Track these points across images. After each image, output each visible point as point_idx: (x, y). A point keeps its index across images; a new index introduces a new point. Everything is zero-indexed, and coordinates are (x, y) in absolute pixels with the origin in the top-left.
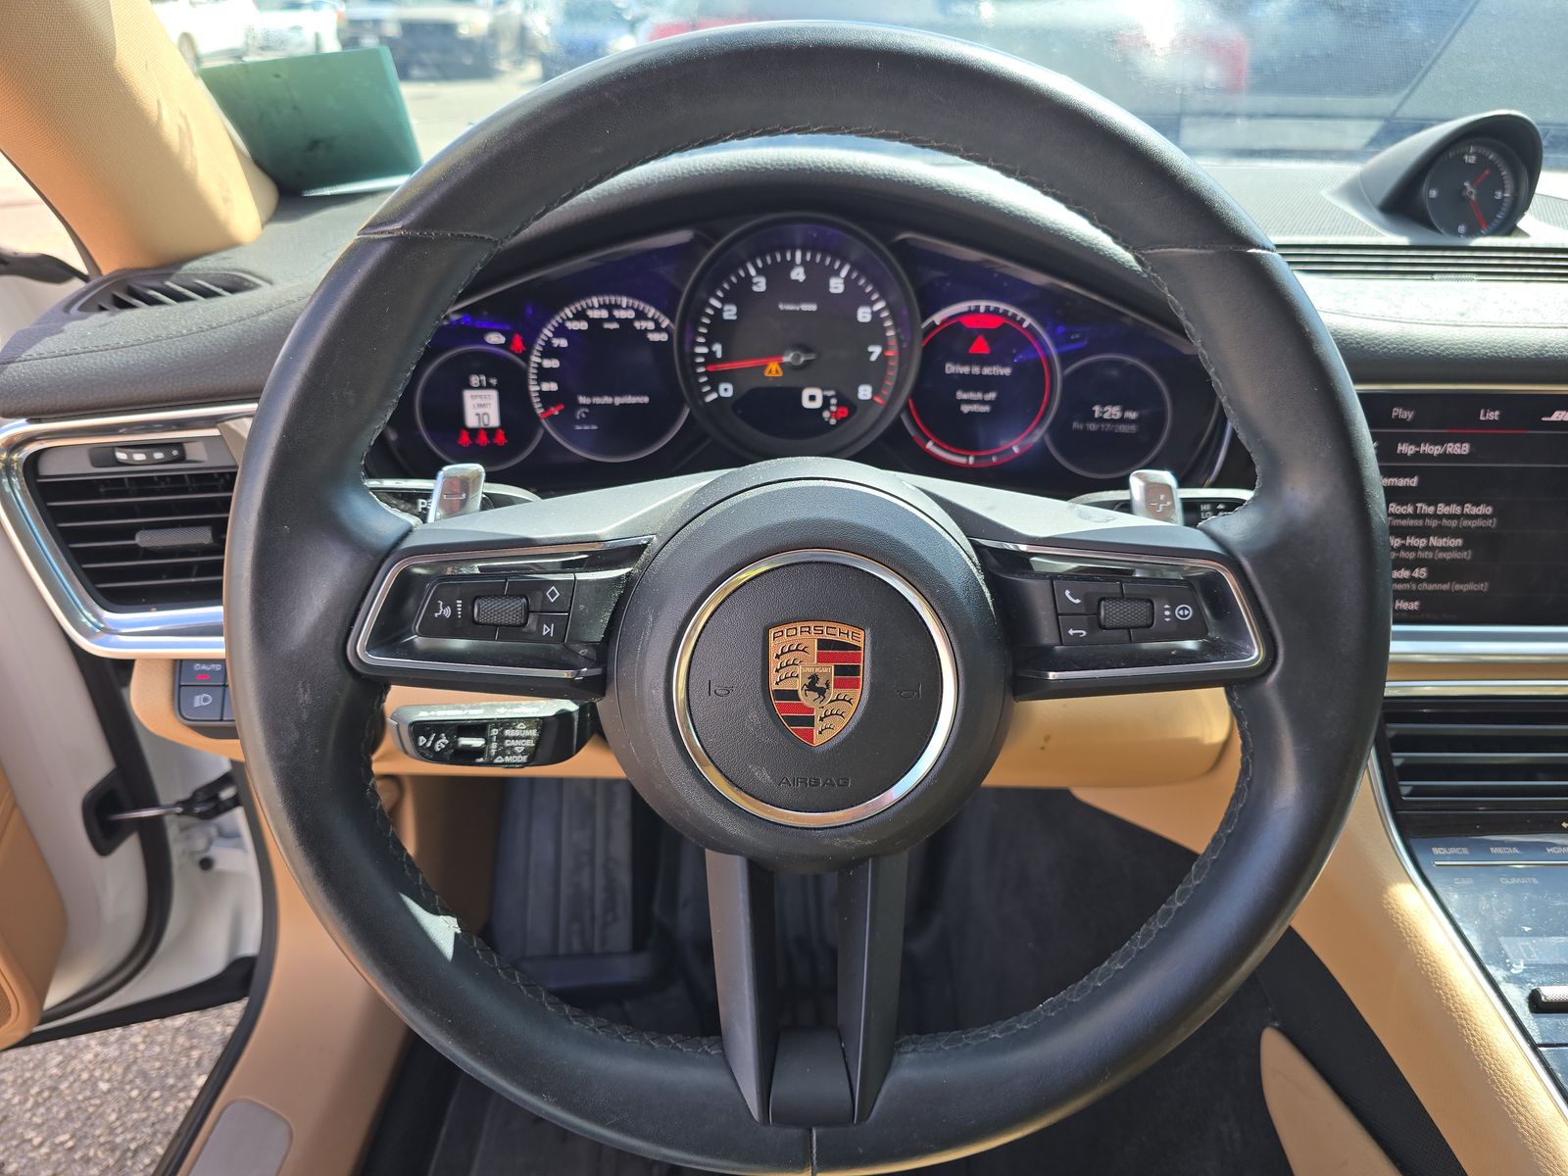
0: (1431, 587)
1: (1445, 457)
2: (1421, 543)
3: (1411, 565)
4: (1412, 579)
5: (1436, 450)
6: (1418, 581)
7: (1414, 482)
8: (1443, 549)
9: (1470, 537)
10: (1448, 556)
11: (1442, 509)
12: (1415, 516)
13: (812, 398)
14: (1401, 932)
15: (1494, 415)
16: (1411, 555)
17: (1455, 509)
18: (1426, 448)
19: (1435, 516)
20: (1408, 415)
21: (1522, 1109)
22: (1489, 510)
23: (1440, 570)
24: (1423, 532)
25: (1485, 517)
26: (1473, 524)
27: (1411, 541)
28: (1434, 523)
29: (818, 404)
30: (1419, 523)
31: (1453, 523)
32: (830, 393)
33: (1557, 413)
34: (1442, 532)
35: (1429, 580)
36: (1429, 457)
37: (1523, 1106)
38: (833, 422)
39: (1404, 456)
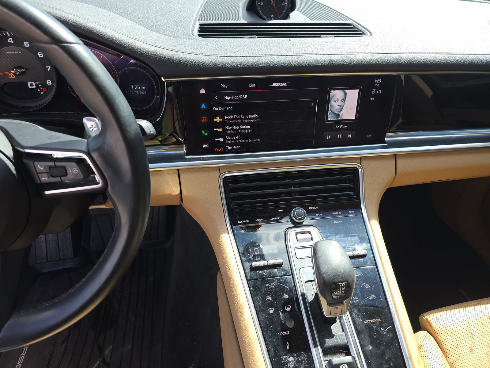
0: (243, 141)
1: (240, 100)
2: (237, 127)
3: (235, 135)
4: (236, 139)
5: (237, 98)
6: (238, 139)
7: (231, 108)
8: (244, 129)
9: (252, 125)
10: (246, 131)
11: (242, 117)
12: (234, 119)
13: (32, 85)
14: (221, 249)
15: (253, 85)
16: (235, 132)
17: (246, 116)
18: (233, 97)
19: (240, 119)
20: (226, 86)
21: (237, 300)
22: (257, 116)
23: (244, 136)
24: (237, 124)
25: (256, 118)
26: (253, 121)
27: (234, 127)
28: (240, 121)
29: (34, 87)
30: (235, 121)
31: (246, 121)
32: (38, 83)
33: (274, 84)
34: (243, 124)
35: (242, 139)
36: (235, 100)
37: (237, 299)
38: (42, 93)
39: (227, 100)
